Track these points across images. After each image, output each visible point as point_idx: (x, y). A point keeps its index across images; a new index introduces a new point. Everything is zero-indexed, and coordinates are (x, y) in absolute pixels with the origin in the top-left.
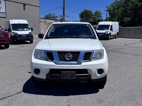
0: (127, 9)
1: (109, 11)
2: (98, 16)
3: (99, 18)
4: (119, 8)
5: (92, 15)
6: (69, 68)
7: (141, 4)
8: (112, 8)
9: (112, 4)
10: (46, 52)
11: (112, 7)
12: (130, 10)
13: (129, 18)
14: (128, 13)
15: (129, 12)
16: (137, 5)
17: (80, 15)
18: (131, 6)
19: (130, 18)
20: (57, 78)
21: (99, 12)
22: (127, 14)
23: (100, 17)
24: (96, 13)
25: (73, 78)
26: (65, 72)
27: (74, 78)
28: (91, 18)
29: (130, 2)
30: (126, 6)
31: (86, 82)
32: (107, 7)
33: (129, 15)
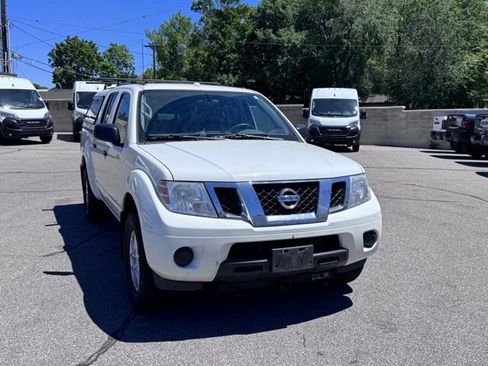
0: (222, 46)
1: (157, 48)
2: (119, 64)
3: (124, 70)
4: (198, 41)
5: (99, 59)
6: (296, 237)
7: (265, 34)
8: (166, 41)
9: (166, 26)
10: (216, 189)
11: (166, 35)
12: (234, 52)
13: (231, 76)
14: (229, 60)
15: (232, 56)
16: (253, 36)
17: (53, 56)
18: (237, 40)
19: (234, 76)
20: (258, 273)
21: (123, 48)
22: (225, 62)
23: (126, 66)
24: (110, 51)
25: (306, 268)
26: (286, 251)
27: (310, 266)
28: (93, 67)
29: (230, 24)
30: (220, 36)
31: (326, 275)
32: (149, 36)
33: (230, 66)
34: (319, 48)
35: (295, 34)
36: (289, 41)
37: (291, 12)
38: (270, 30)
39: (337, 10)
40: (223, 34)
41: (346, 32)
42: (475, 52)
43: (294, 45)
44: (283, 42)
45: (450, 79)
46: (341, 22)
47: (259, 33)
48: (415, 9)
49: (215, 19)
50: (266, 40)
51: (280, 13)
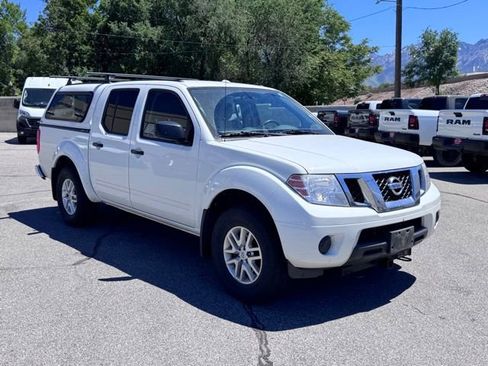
0: (72, 37)
7: (119, 27)
12: (85, 43)
13: (85, 69)
14: (81, 53)
15: (84, 48)
16: (106, 29)
18: (88, 31)
22: (76, 54)
29: (79, 14)
30: (69, 26)
33: (82, 58)
34: (176, 44)
35: (151, 29)
36: (146, 36)
37: (145, 6)
38: (125, 24)
39: (192, 7)
40: (73, 25)
41: (203, 30)
42: (315, 53)
43: (151, 40)
44: (140, 36)
45: (296, 78)
46: (197, 20)
47: (113, 26)
48: (263, 11)
49: (62, 9)
50: (121, 33)
51: (134, 6)
